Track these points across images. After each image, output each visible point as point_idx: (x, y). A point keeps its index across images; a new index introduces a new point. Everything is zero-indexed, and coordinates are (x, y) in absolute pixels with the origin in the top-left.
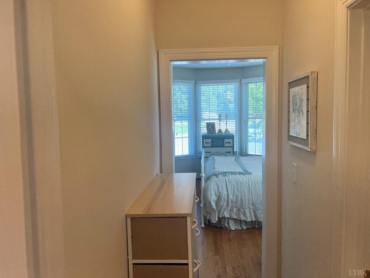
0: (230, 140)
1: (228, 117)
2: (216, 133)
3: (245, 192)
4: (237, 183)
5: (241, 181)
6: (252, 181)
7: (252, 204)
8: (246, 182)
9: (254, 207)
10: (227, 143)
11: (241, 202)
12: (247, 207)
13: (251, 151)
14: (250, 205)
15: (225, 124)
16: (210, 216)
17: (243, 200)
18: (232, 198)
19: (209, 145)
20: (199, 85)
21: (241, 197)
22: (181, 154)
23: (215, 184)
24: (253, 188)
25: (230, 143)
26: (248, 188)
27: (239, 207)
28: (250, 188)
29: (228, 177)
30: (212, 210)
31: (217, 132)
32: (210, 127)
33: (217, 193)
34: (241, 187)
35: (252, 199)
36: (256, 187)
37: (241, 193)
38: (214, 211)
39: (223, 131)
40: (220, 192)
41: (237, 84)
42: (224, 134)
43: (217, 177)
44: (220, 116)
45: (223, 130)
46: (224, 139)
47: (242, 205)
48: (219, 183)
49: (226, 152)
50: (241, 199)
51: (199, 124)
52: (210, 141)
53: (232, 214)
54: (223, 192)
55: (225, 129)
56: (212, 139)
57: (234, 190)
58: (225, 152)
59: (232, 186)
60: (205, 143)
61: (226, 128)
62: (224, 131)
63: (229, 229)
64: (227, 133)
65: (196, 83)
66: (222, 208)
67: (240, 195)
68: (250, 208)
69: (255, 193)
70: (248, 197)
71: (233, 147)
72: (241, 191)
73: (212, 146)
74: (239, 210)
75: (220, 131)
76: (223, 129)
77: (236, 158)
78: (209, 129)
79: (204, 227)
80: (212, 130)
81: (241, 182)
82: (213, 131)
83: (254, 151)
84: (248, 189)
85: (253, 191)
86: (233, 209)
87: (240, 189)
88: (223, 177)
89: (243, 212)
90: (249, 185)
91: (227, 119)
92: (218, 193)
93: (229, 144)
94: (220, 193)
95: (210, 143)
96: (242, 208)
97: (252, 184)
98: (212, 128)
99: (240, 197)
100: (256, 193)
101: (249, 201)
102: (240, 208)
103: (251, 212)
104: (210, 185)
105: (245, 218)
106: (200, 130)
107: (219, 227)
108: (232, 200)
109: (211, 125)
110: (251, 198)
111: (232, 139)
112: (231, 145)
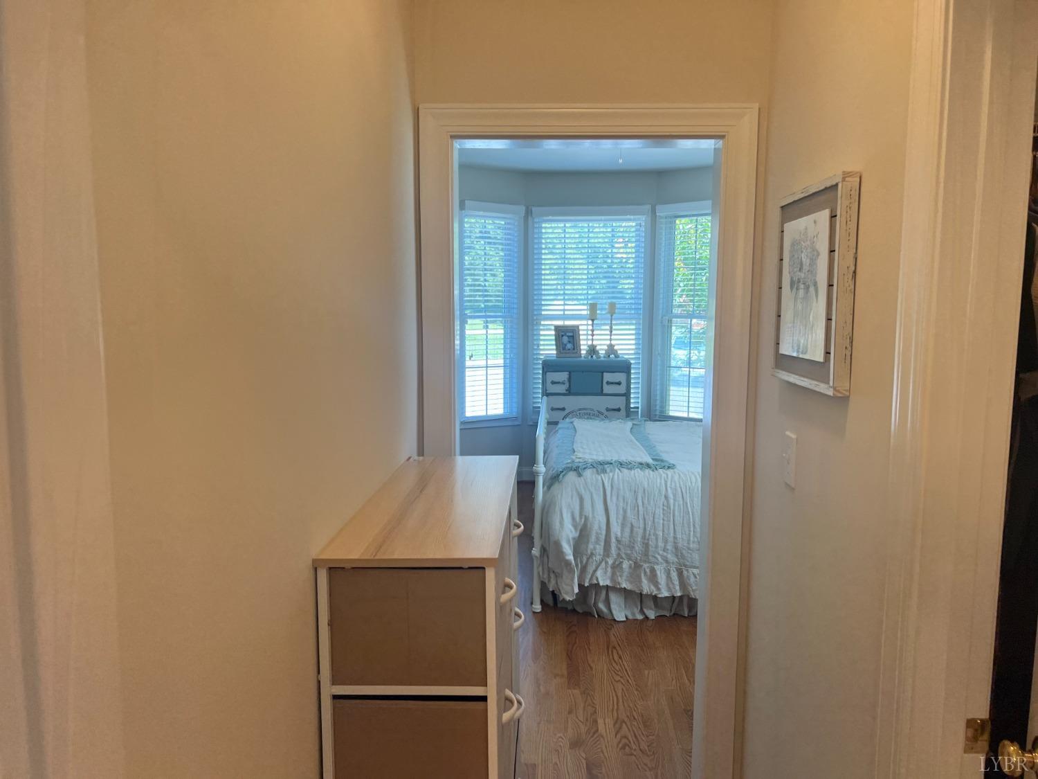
0: (620, 377)
1: (616, 311)
2: (583, 356)
3: (657, 516)
4: (635, 492)
5: (646, 486)
6: (676, 486)
7: (674, 550)
8: (660, 490)
9: (678, 559)
10: (612, 383)
11: (643, 543)
12: (659, 557)
13: (676, 408)
14: (667, 553)
15: (608, 333)
16: (557, 583)
17: (648, 540)
18: (619, 534)
19: (562, 389)
20: (536, 220)
21: (645, 529)
22: (483, 413)
23: (575, 493)
24: (679, 505)
25: (619, 383)
26: (663, 505)
27: (639, 558)
28: (668, 507)
29: (611, 474)
30: (563, 564)
31: (583, 352)
32: (565, 339)
33: (578, 519)
34: (646, 502)
35: (675, 538)
36: (687, 503)
37: (645, 519)
38: (569, 568)
39: (600, 352)
40: (585, 516)
41: (643, 218)
42: (602, 359)
43: (580, 475)
44: (593, 308)
45: (602, 349)
46: (602, 373)
47: (646, 553)
48: (583, 492)
49: (608, 410)
50: (644, 537)
51: (533, 330)
52: (563, 376)
53: (619, 578)
54: (594, 517)
55: (608, 346)
56: (570, 372)
57: (625, 511)
58: (603, 410)
59: (621, 500)
60: (549, 381)
61: (608, 342)
62: (604, 352)
63: (610, 617)
64: (613, 356)
65: (528, 213)
66: (591, 560)
67: (642, 526)
68: (667, 561)
69: (683, 520)
70: (663, 531)
71: (627, 395)
72: (645, 513)
73: (569, 392)
74: (637, 566)
75: (593, 350)
76: (601, 345)
77: (633, 424)
78: (563, 343)
79: (539, 611)
80: (569, 346)
81: (644, 490)
82: (574, 349)
83: (686, 409)
84: (665, 508)
85: (676, 513)
86: (621, 563)
87: (641, 508)
88: (597, 476)
89: (648, 570)
90: (666, 497)
91: (612, 316)
92: (581, 518)
93: (617, 386)
94: (586, 519)
95: (564, 384)
96: (645, 562)
97: (675, 495)
98: (569, 342)
99: (641, 531)
100: (685, 522)
101: (666, 541)
102: (640, 560)
103: (672, 572)
104: (559, 496)
105: (655, 590)
106: (538, 347)
107: (581, 611)
108: (620, 539)
109: (568, 334)
110: (672, 535)
111: (626, 372)
112: (622, 389)
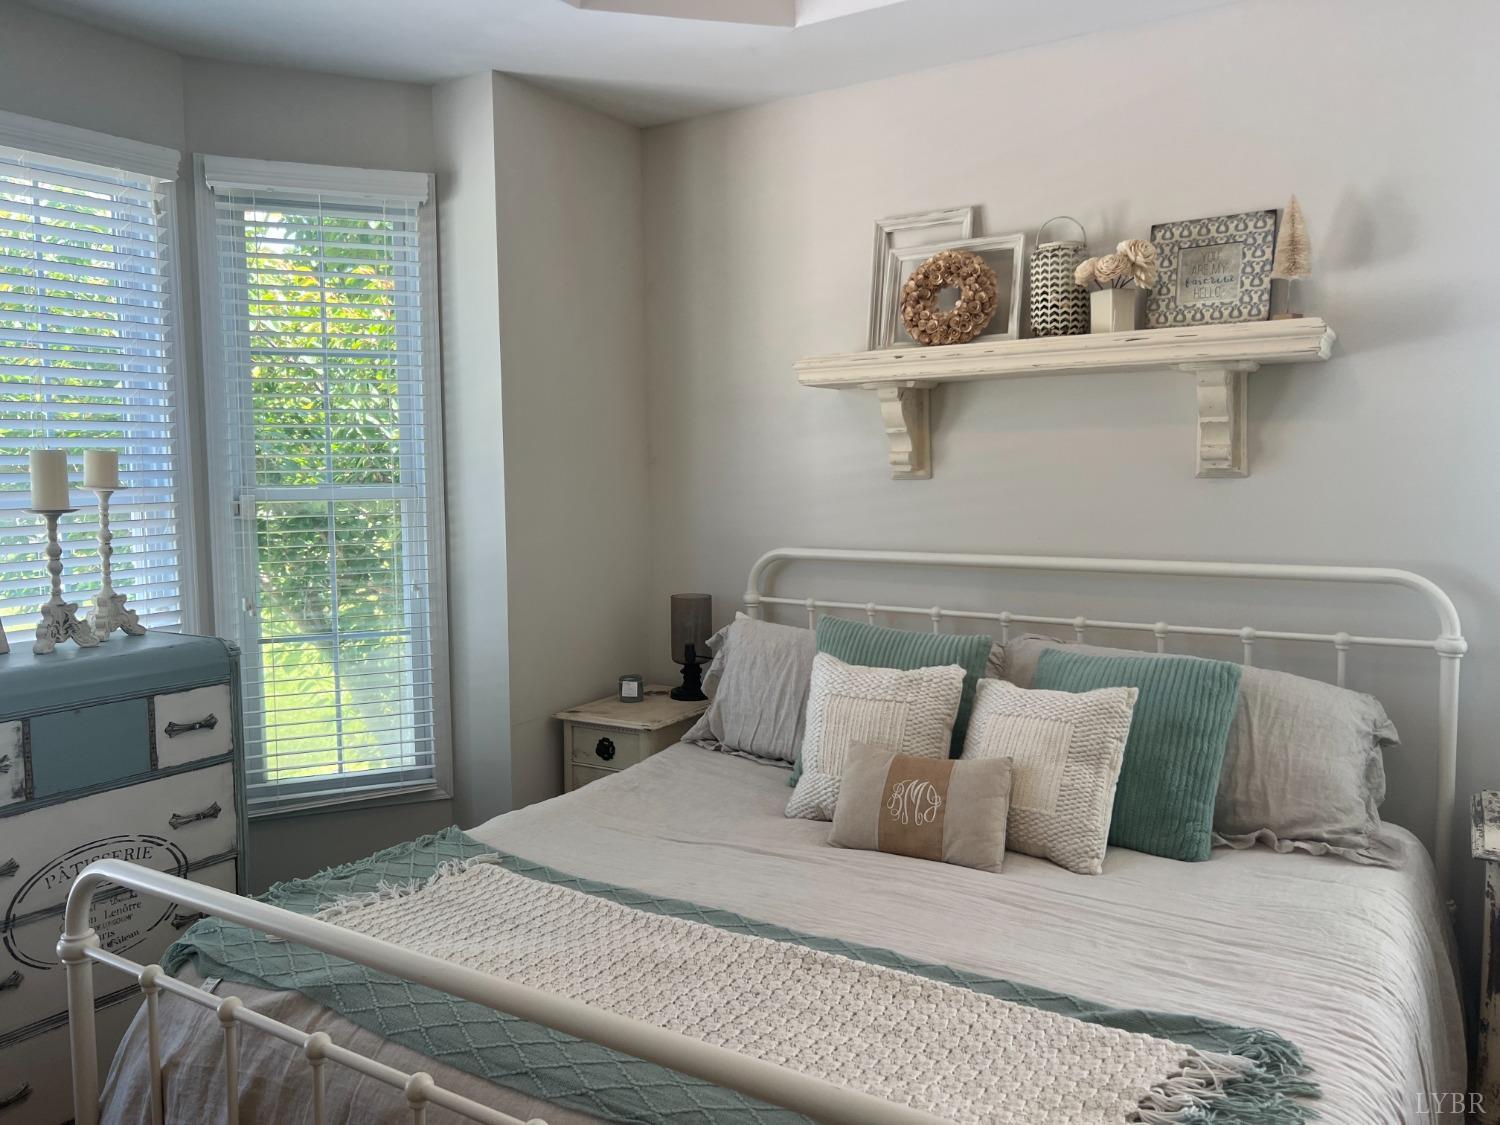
0: (210, 700)
2: (24, 651)
10: (191, 728)
25: (209, 724)
41: (149, 183)
44: (53, 468)
46: (150, 698)
49: (177, 822)
52: (1, 742)
56: (26, 721)
58: (161, 828)
64: (118, 633)
71: (235, 756)
73: (28, 798)
75: (63, 623)
83: (329, 756)
91: (107, 496)
93: (202, 734)
95: (6, 771)
111: (228, 683)
112: (216, 742)
